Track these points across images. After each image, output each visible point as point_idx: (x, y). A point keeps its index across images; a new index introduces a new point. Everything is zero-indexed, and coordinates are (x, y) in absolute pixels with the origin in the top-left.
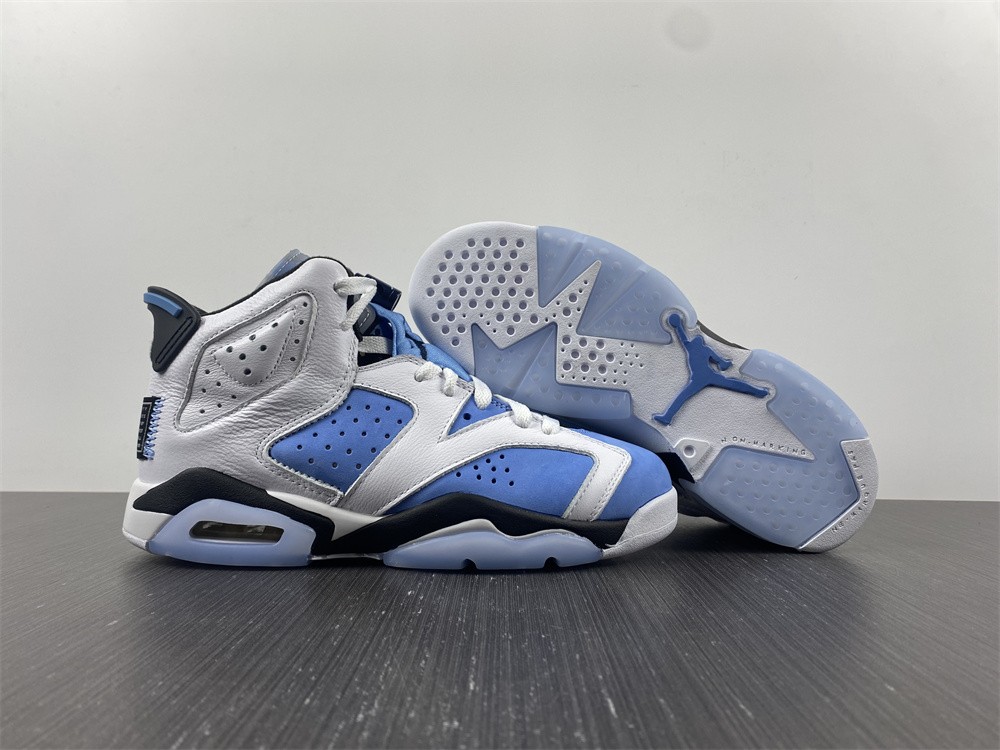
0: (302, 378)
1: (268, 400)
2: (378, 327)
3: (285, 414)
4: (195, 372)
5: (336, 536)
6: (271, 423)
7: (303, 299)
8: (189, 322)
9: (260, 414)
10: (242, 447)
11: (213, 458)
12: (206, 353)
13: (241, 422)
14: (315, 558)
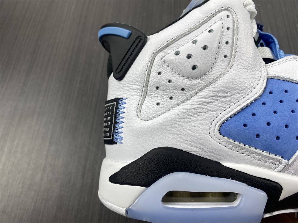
0: (236, 70)
1: (213, 89)
2: (262, 41)
3: (227, 99)
4: (149, 74)
5: (283, 196)
6: (217, 108)
7: (226, 13)
8: (138, 40)
9: (208, 100)
10: (196, 128)
11: (174, 138)
12: (156, 60)
13: (193, 109)
14: (267, 215)
